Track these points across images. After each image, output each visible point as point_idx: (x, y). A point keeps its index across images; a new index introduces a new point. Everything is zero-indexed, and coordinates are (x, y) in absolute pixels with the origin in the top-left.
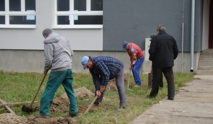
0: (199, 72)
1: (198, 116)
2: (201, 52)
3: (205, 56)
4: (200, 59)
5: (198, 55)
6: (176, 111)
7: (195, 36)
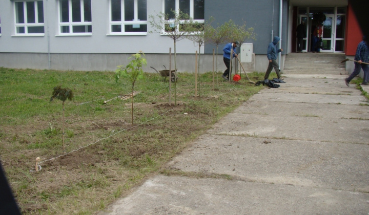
0: (285, 71)
1: (290, 101)
2: (286, 55)
3: (290, 58)
4: (285, 61)
5: (284, 57)
6: (273, 98)
7: (282, 41)
